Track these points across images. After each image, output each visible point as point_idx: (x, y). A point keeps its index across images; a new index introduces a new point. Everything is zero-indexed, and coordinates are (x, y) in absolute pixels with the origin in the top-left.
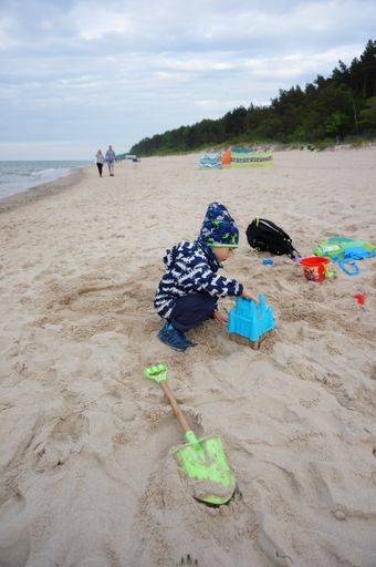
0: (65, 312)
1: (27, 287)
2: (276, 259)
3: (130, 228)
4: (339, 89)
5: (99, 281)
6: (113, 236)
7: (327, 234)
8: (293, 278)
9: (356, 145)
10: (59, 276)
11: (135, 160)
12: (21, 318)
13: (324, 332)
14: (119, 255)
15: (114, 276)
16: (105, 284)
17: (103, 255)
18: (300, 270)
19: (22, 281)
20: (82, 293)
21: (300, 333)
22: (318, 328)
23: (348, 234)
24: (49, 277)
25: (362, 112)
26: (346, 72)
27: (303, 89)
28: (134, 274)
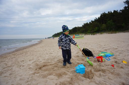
0: (40, 71)
1: (30, 65)
2: (90, 57)
3: (54, 51)
4: (96, 23)
5: (48, 63)
6: (50, 53)
7: (100, 52)
8: (95, 61)
9: (101, 34)
10: (38, 63)
11: (53, 38)
12: (29, 73)
13: (106, 74)
14: (52, 57)
15: (51, 62)
16: (49, 64)
17: (48, 58)
18: (96, 60)
19: (29, 64)
20: (44, 66)
21: (100, 75)
22: (105, 73)
23: (105, 51)
24: (36, 63)
25: (102, 27)
26: (97, 20)
27: (89, 23)
28: (56, 62)
